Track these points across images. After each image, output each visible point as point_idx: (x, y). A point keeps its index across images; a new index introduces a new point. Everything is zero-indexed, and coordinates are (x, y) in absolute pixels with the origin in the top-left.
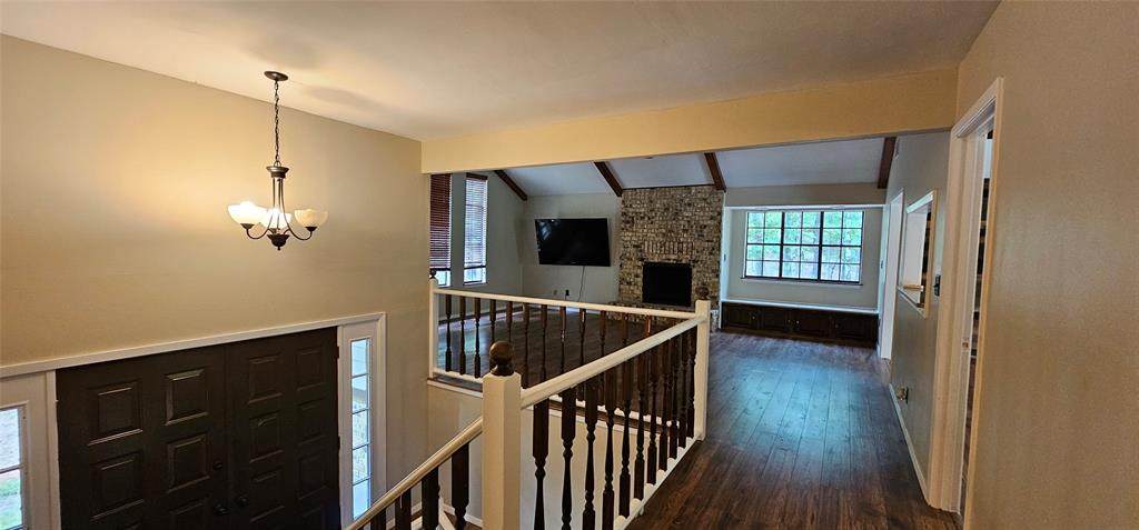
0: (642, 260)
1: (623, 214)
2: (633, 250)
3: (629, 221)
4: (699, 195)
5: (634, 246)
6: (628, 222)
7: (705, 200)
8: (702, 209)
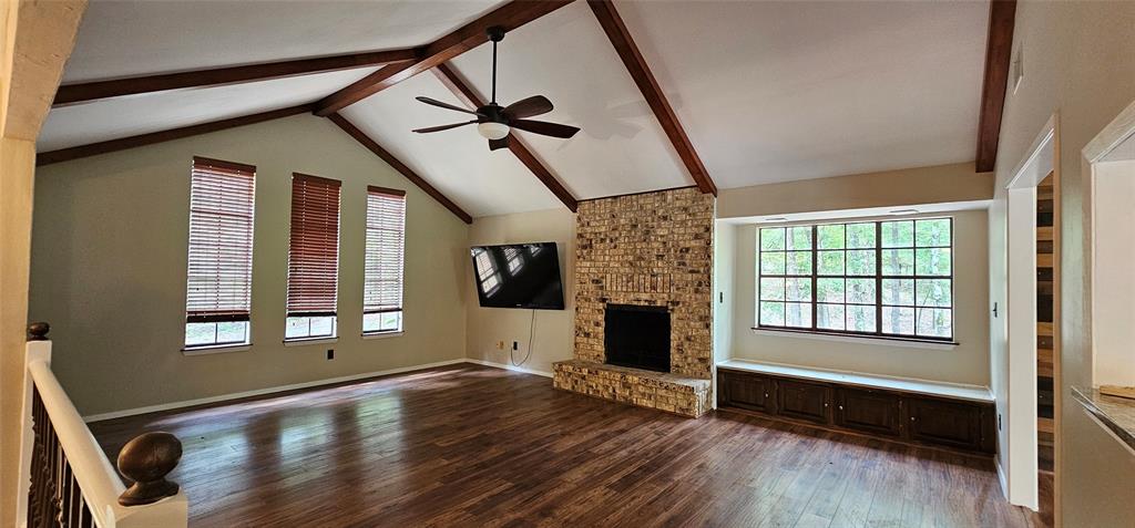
0: (604, 300)
1: (580, 236)
2: (592, 286)
3: (586, 245)
4: (678, 203)
5: (593, 281)
6: (585, 247)
7: (685, 209)
8: (683, 222)
